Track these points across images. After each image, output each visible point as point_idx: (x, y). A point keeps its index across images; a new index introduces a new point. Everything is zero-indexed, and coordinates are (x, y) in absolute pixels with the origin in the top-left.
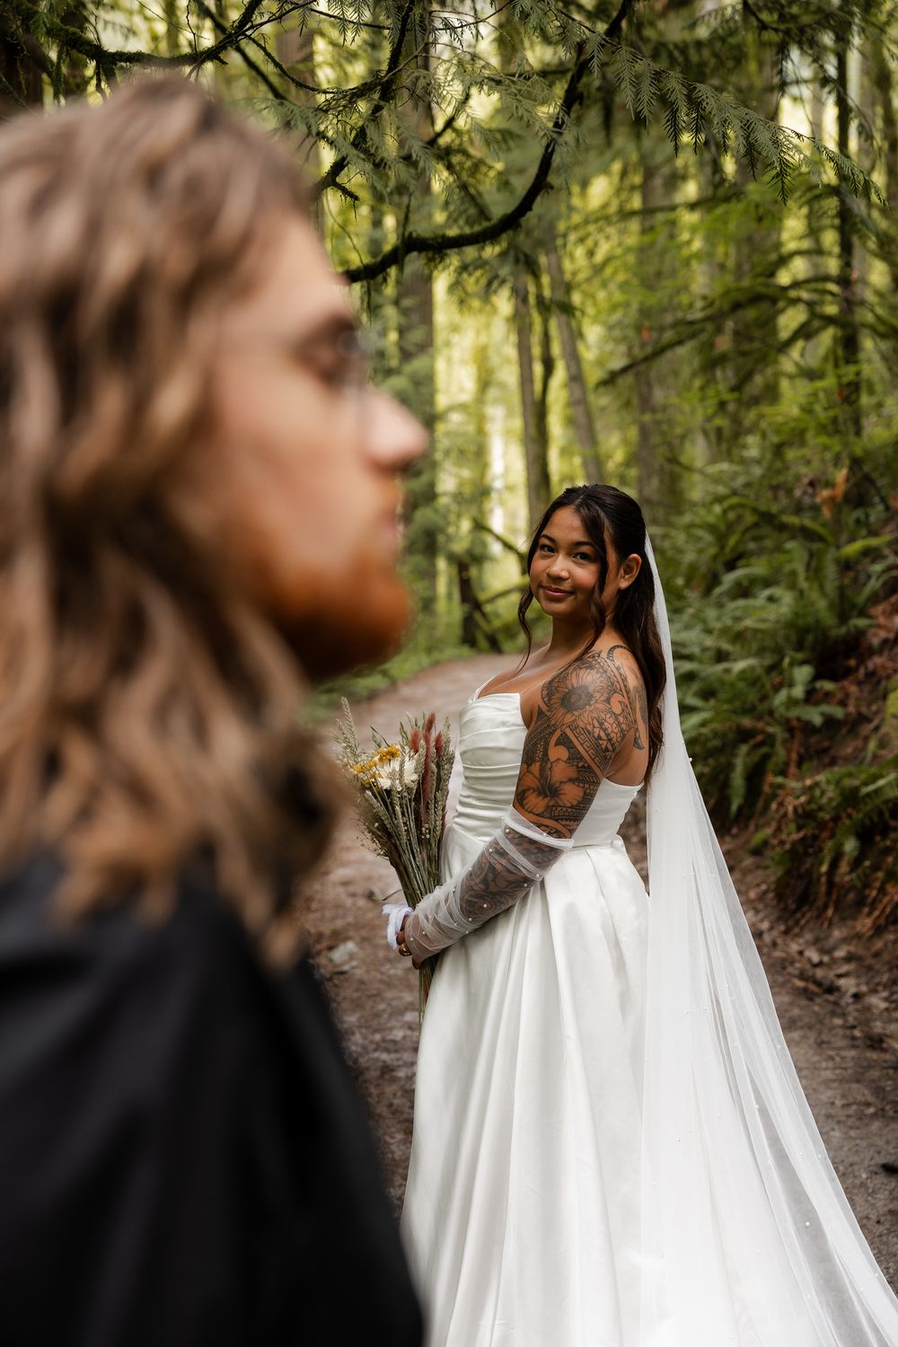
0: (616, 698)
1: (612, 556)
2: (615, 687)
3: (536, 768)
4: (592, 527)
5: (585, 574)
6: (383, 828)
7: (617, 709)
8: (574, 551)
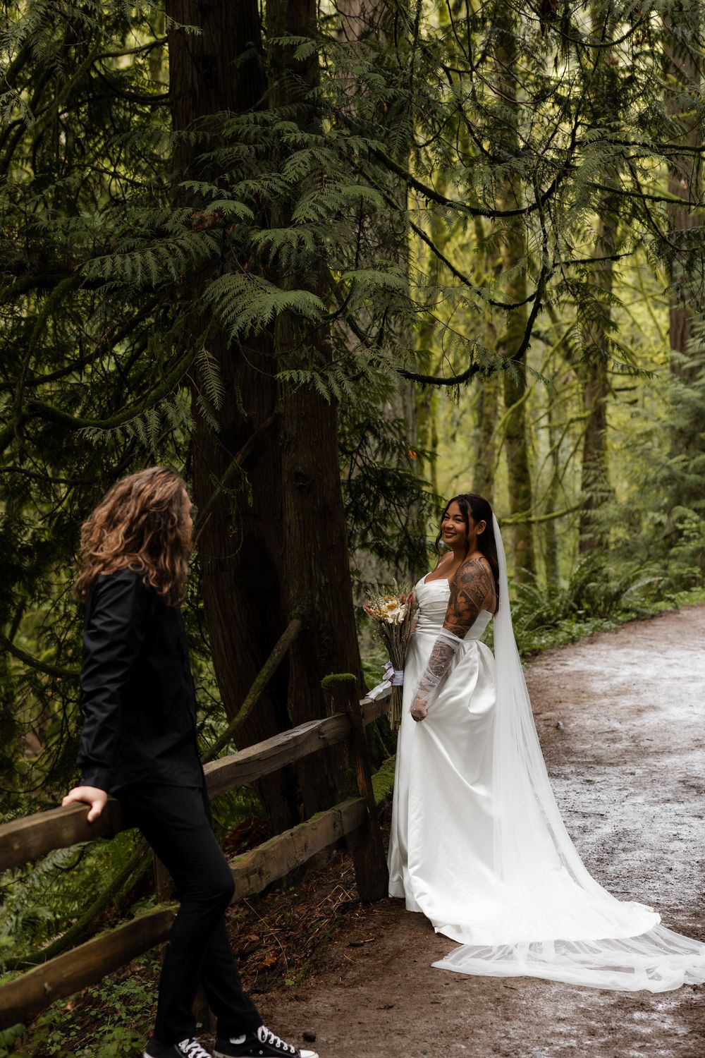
0: (483, 577)
1: (471, 521)
2: (482, 574)
3: (453, 606)
4: (463, 509)
5: (460, 526)
6: (386, 636)
7: (484, 581)
8: (455, 518)
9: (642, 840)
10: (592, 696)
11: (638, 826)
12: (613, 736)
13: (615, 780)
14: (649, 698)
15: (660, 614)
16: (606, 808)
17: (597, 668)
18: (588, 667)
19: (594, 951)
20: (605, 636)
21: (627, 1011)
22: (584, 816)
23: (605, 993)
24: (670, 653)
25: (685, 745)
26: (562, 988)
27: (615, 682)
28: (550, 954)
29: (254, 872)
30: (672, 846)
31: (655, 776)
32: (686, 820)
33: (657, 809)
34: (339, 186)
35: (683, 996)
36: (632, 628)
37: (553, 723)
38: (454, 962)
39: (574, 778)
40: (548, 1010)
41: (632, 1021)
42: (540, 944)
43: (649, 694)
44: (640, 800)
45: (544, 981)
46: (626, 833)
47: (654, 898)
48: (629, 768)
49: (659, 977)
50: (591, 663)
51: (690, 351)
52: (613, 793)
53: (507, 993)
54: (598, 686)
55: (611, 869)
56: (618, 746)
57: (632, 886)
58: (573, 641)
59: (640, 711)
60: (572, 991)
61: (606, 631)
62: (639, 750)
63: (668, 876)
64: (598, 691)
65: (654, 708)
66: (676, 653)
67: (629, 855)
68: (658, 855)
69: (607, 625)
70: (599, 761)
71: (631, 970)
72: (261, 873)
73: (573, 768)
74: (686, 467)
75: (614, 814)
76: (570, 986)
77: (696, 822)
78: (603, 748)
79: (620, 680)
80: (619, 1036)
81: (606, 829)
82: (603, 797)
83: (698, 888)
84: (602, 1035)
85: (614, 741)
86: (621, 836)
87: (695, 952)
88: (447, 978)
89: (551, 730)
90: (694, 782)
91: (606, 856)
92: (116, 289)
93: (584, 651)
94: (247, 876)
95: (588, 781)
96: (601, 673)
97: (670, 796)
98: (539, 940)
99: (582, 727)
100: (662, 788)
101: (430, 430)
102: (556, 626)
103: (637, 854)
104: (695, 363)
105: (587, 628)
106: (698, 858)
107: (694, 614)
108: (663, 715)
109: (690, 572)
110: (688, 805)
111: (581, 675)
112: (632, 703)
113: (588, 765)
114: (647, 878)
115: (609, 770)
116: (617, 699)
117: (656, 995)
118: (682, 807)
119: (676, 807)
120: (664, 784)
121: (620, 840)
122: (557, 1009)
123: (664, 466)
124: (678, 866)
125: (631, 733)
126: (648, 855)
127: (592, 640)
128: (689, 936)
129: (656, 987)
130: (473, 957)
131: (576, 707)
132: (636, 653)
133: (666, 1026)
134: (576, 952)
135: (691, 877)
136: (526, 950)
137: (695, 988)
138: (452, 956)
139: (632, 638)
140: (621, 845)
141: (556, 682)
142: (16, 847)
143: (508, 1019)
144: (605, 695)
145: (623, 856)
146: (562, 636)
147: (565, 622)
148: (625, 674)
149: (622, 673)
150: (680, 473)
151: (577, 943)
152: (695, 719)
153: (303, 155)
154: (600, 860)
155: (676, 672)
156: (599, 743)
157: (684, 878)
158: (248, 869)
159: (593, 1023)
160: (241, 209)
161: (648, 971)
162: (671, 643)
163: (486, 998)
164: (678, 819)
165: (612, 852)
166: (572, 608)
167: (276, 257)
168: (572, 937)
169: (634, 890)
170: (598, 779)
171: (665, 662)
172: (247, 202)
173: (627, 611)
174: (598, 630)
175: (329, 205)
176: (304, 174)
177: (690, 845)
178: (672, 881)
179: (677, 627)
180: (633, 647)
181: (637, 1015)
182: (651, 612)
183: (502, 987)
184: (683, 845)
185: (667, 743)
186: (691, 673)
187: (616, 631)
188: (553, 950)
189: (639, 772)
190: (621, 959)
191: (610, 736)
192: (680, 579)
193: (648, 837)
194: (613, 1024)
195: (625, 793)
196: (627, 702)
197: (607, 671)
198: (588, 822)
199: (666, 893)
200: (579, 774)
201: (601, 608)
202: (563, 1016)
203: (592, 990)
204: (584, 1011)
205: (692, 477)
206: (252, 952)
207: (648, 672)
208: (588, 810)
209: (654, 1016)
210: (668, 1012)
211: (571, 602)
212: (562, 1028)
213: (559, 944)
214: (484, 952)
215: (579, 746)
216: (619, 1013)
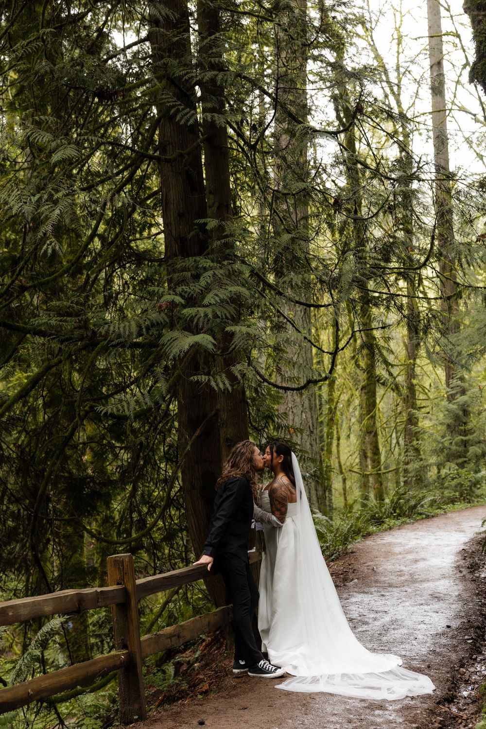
0: (283, 488)
2: (282, 485)
9: (404, 624)
10: (394, 554)
11: (404, 617)
12: (400, 573)
13: (397, 594)
14: (422, 555)
15: (436, 516)
16: (389, 608)
17: (399, 541)
18: (394, 541)
19: (362, 679)
20: (406, 526)
21: (373, 710)
22: (377, 612)
24: (437, 534)
25: (437, 577)
26: (340, 698)
27: (407, 547)
28: (338, 680)
29: (175, 636)
30: (419, 627)
31: (417, 592)
32: (429, 614)
33: (415, 608)
34: (227, 287)
35: (404, 702)
36: (421, 522)
37: (371, 568)
39: (375, 594)
40: (329, 709)
41: (373, 715)
42: (334, 675)
43: (423, 553)
44: (407, 604)
46: (396, 620)
47: (403, 653)
48: (404, 589)
49: (393, 692)
50: (396, 538)
51: (451, 386)
52: (394, 601)
53: (310, 701)
54: (397, 549)
55: (385, 638)
56: (403, 578)
57: (393, 647)
58: (390, 528)
59: (416, 561)
60: (344, 700)
61: (408, 524)
62: (413, 579)
63: (414, 642)
64: (397, 552)
65: (424, 559)
66: (441, 534)
67: (396, 632)
68: (411, 631)
69: (408, 521)
70: (390, 586)
71: (379, 689)
72: (179, 637)
73: (376, 589)
74: (451, 443)
75: (392, 611)
76: (345, 697)
77: (434, 615)
78: (394, 579)
79: (410, 546)
80: (364, 723)
81: (387, 619)
82: (388, 603)
83: (428, 647)
84: (355, 723)
85: (401, 576)
86: (393, 622)
87: (417, 679)
88: (281, 693)
89: (370, 571)
90: (437, 595)
91: (384, 632)
92: (121, 343)
93: (394, 533)
94: (170, 638)
95: (382, 595)
96: (400, 543)
97: (423, 602)
98: (334, 673)
99: (386, 570)
100: (419, 598)
102: (383, 522)
103: (400, 631)
104: (454, 392)
105: (398, 522)
106: (431, 633)
107: (454, 515)
108: (427, 563)
109: (454, 495)
110: (431, 606)
111: (390, 544)
112: (413, 557)
113: (384, 588)
114: (402, 643)
115: (394, 589)
116: (406, 555)
118: (429, 607)
119: (426, 607)
120: (421, 596)
121: (393, 624)
122: (334, 709)
123: (439, 442)
124: (420, 637)
125: (410, 572)
126: (406, 631)
127: (400, 527)
128: (416, 671)
129: (390, 697)
130: (298, 683)
131: (384, 560)
132: (421, 533)
133: (391, 718)
134: (351, 679)
135: (426, 642)
136: (326, 679)
137: (413, 698)
138: (286, 682)
139: (420, 527)
140: (393, 627)
141: (376, 548)
142: (10, 614)
143: (306, 714)
144: (400, 553)
145: (393, 632)
146: (385, 526)
147: (387, 520)
148: (413, 543)
149: (411, 543)
150: (448, 446)
151: (353, 675)
152: (444, 564)
153: (210, 273)
154: (380, 634)
155: (439, 542)
156: (393, 577)
157: (422, 643)
158: (171, 634)
159: (352, 716)
160: (178, 299)
161: (388, 689)
162: (440, 528)
163: (298, 704)
164: (425, 613)
165: (387, 630)
166: (392, 513)
167: (197, 323)
168: (350, 671)
169: (395, 649)
170: (388, 594)
171: (434, 537)
172: (181, 295)
173: (421, 514)
174: (404, 523)
175: (222, 296)
176: (209, 282)
177: (429, 626)
178: (416, 644)
179: (445, 521)
180: (419, 531)
181: (377, 712)
182: (432, 514)
183: (308, 698)
184: (425, 626)
185: (428, 576)
186: (446, 543)
187: (413, 523)
188: (340, 678)
189: (409, 590)
190: (375, 683)
191: (399, 573)
192: (449, 498)
193: (408, 623)
194: (363, 717)
195: (400, 601)
196: (410, 557)
197: (404, 542)
198: (378, 615)
199: (411, 650)
200: (378, 592)
201: (407, 513)
202: (336, 712)
203: (356, 699)
204: (348, 710)
205: (454, 447)
206: (199, 684)
207: (424, 542)
208: (379, 609)
209: (387, 712)
210: (394, 711)
211: (391, 510)
212: (334, 719)
213: (344, 675)
214: (303, 680)
215: (383, 579)
216: (368, 711)
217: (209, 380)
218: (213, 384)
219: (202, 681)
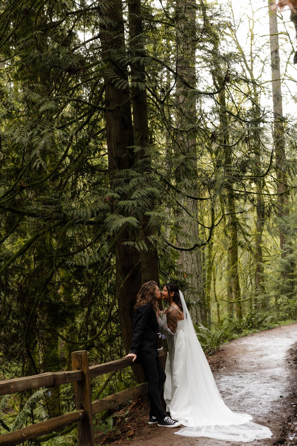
1: (170, 291)
7: (175, 313)
9: (254, 395)
10: (248, 351)
11: (254, 390)
12: (252, 363)
13: (249, 376)
14: (265, 352)
15: (274, 328)
16: (245, 385)
17: (251, 343)
18: (248, 343)
19: (227, 429)
20: (256, 334)
22: (237, 387)
23: (228, 442)
24: (275, 339)
25: (274, 366)
26: (214, 440)
27: (256, 347)
28: (213, 429)
30: (263, 397)
31: (262, 375)
32: (269, 389)
33: (261, 385)
34: (146, 188)
35: (254, 443)
36: (265, 332)
37: (234, 360)
38: (181, 432)
39: (236, 376)
42: (210, 426)
43: (266, 351)
44: (256, 382)
45: (209, 438)
46: (249, 393)
47: (253, 413)
48: (254, 373)
49: (247, 437)
50: (250, 342)
51: (284, 248)
52: (248, 380)
53: (195, 442)
54: (250, 349)
55: (242, 404)
56: (253, 366)
57: (247, 409)
58: (246, 336)
59: (262, 356)
61: (257, 333)
62: (260, 367)
63: (260, 406)
64: (250, 350)
65: (266, 355)
66: (277, 339)
67: (249, 399)
68: (258, 399)
69: (257, 331)
70: (245, 371)
71: (238, 435)
73: (237, 373)
74: (284, 283)
75: (247, 387)
77: (273, 389)
78: (248, 367)
79: (258, 347)
81: (243, 391)
82: (244, 382)
83: (269, 409)
85: (252, 365)
86: (247, 394)
87: (261, 429)
88: (178, 437)
89: (233, 362)
90: (275, 377)
91: (241, 400)
93: (248, 338)
95: (241, 377)
96: (252, 345)
97: (266, 381)
98: (210, 425)
99: (243, 361)
100: (263, 379)
101: (212, 276)
102: (242, 331)
103: (251, 399)
104: (285, 252)
105: (251, 332)
106: (271, 400)
107: (285, 327)
108: (269, 357)
109: (285, 315)
110: (271, 384)
111: (246, 345)
112: (260, 353)
113: (242, 372)
114: (253, 406)
115: (248, 373)
116: (255, 352)
117: (245, 443)
118: (269, 384)
119: (267, 385)
120: (265, 378)
121: (247, 395)
123: (276, 283)
124: (264, 403)
125: (258, 363)
126: (255, 399)
127: (252, 335)
128: (261, 424)
129: (245, 440)
130: (188, 431)
131: (242, 355)
132: (265, 339)
134: (221, 429)
135: (267, 406)
136: (205, 428)
137: (259, 441)
138: (181, 430)
140: (247, 396)
141: (237, 347)
142: (12, 387)
144: (252, 351)
145: (247, 400)
146: (243, 334)
147: (244, 330)
148: (259, 345)
150: (282, 285)
151: (222, 426)
152: (279, 358)
153: (136, 179)
154: (239, 401)
155: (276, 344)
156: (247, 366)
157: (265, 407)
158: (110, 400)
160: (116, 195)
161: (244, 435)
162: (276, 336)
163: (188, 444)
164: (267, 388)
166: (247, 326)
167: (128, 210)
168: (220, 424)
169: (248, 410)
170: (244, 376)
171: (273, 341)
172: (119, 194)
173: (265, 327)
174: (254, 332)
175: (142, 194)
176: (135, 185)
177: (269, 396)
178: (261, 407)
179: (279, 331)
180: (264, 337)
182: (272, 327)
183: (194, 440)
184: (267, 396)
185: (269, 365)
186: (280, 344)
189: (257, 374)
190: (235, 431)
191: (251, 363)
192: (282, 317)
193: (257, 394)
195: (252, 380)
196: (258, 353)
197: (254, 344)
198: (238, 389)
199: (258, 411)
200: (238, 375)
201: (256, 326)
203: (224, 441)
205: (285, 286)
206: (127, 431)
207: (267, 344)
208: (239, 386)
211: (247, 324)
213: (216, 426)
214: (191, 429)
215: (241, 367)
217: (134, 244)
218: (137, 247)
219: (129, 429)
